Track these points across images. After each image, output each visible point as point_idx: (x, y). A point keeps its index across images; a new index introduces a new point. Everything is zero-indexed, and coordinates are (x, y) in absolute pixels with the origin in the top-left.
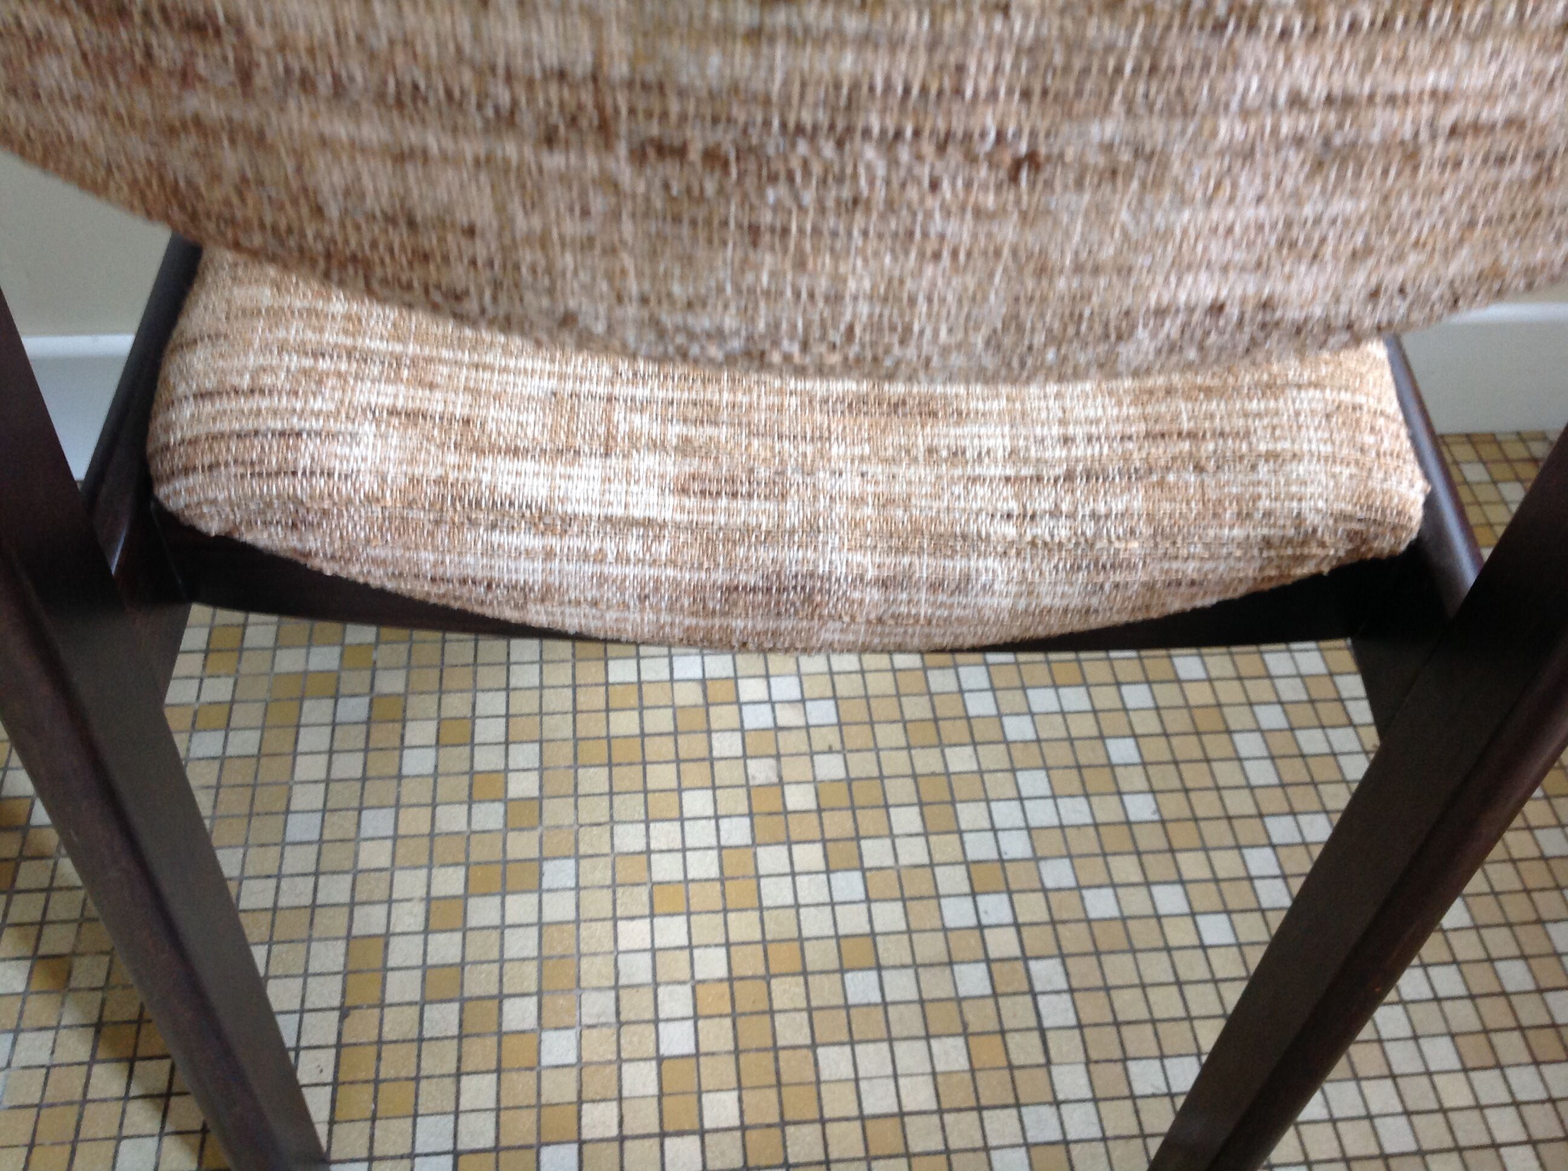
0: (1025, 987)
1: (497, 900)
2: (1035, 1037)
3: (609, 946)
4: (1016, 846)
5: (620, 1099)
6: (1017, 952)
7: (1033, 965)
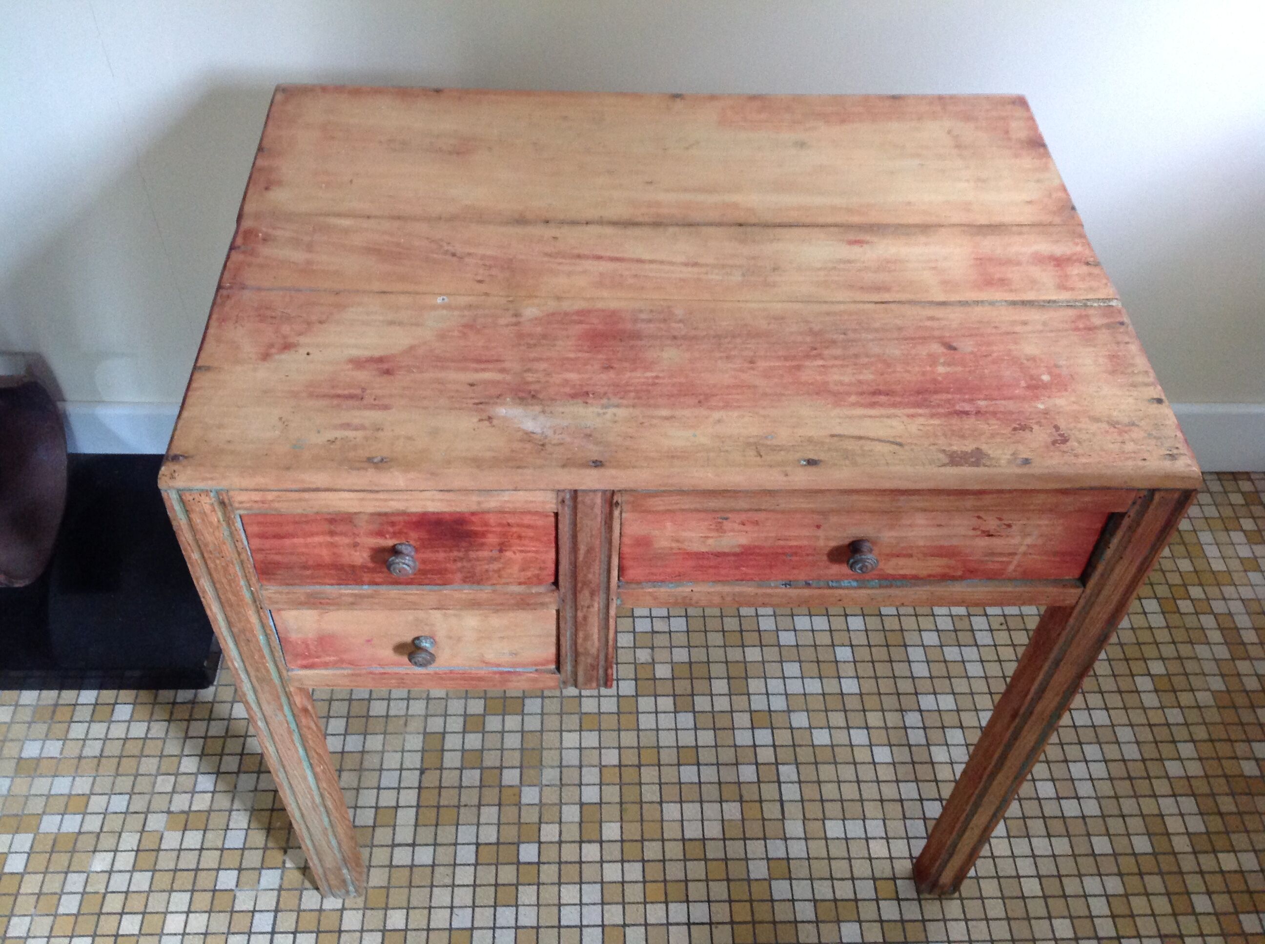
0: (775, 779)
1: (500, 717)
2: (778, 804)
3: (558, 745)
4: (778, 703)
5: (560, 822)
6: (773, 761)
7: (780, 767)
